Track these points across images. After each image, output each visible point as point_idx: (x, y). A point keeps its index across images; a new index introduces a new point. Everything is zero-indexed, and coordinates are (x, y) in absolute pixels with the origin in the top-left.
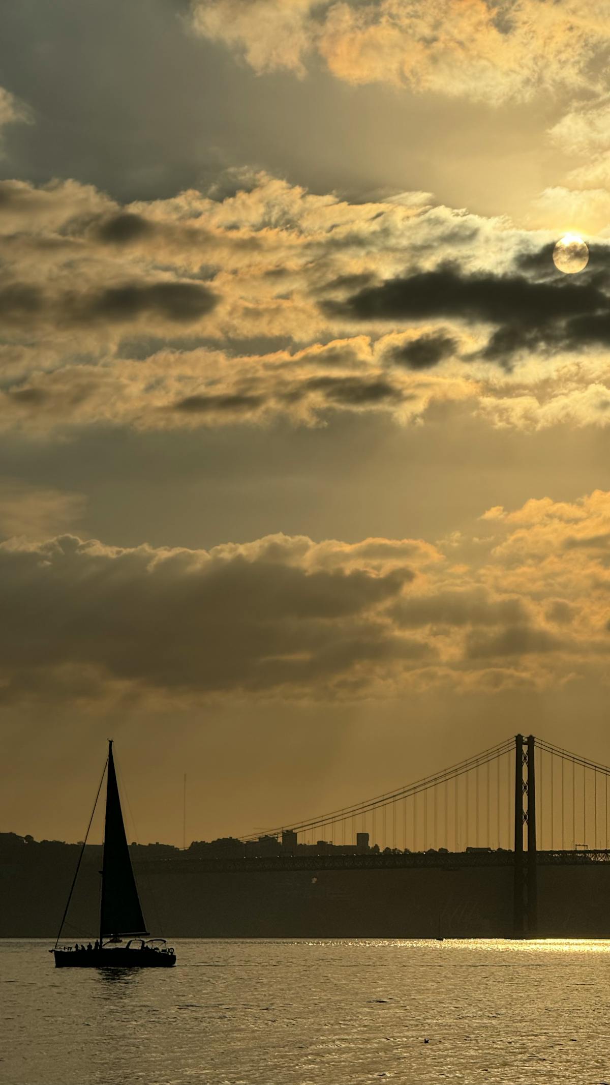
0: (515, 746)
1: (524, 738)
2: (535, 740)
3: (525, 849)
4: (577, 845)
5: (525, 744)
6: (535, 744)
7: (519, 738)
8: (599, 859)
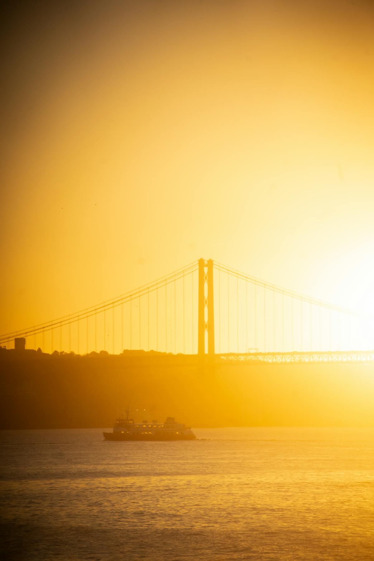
0: (198, 267)
1: (205, 261)
2: (214, 263)
3: (206, 352)
4: (249, 349)
5: (206, 266)
6: (214, 266)
7: (201, 262)
8: (268, 360)
